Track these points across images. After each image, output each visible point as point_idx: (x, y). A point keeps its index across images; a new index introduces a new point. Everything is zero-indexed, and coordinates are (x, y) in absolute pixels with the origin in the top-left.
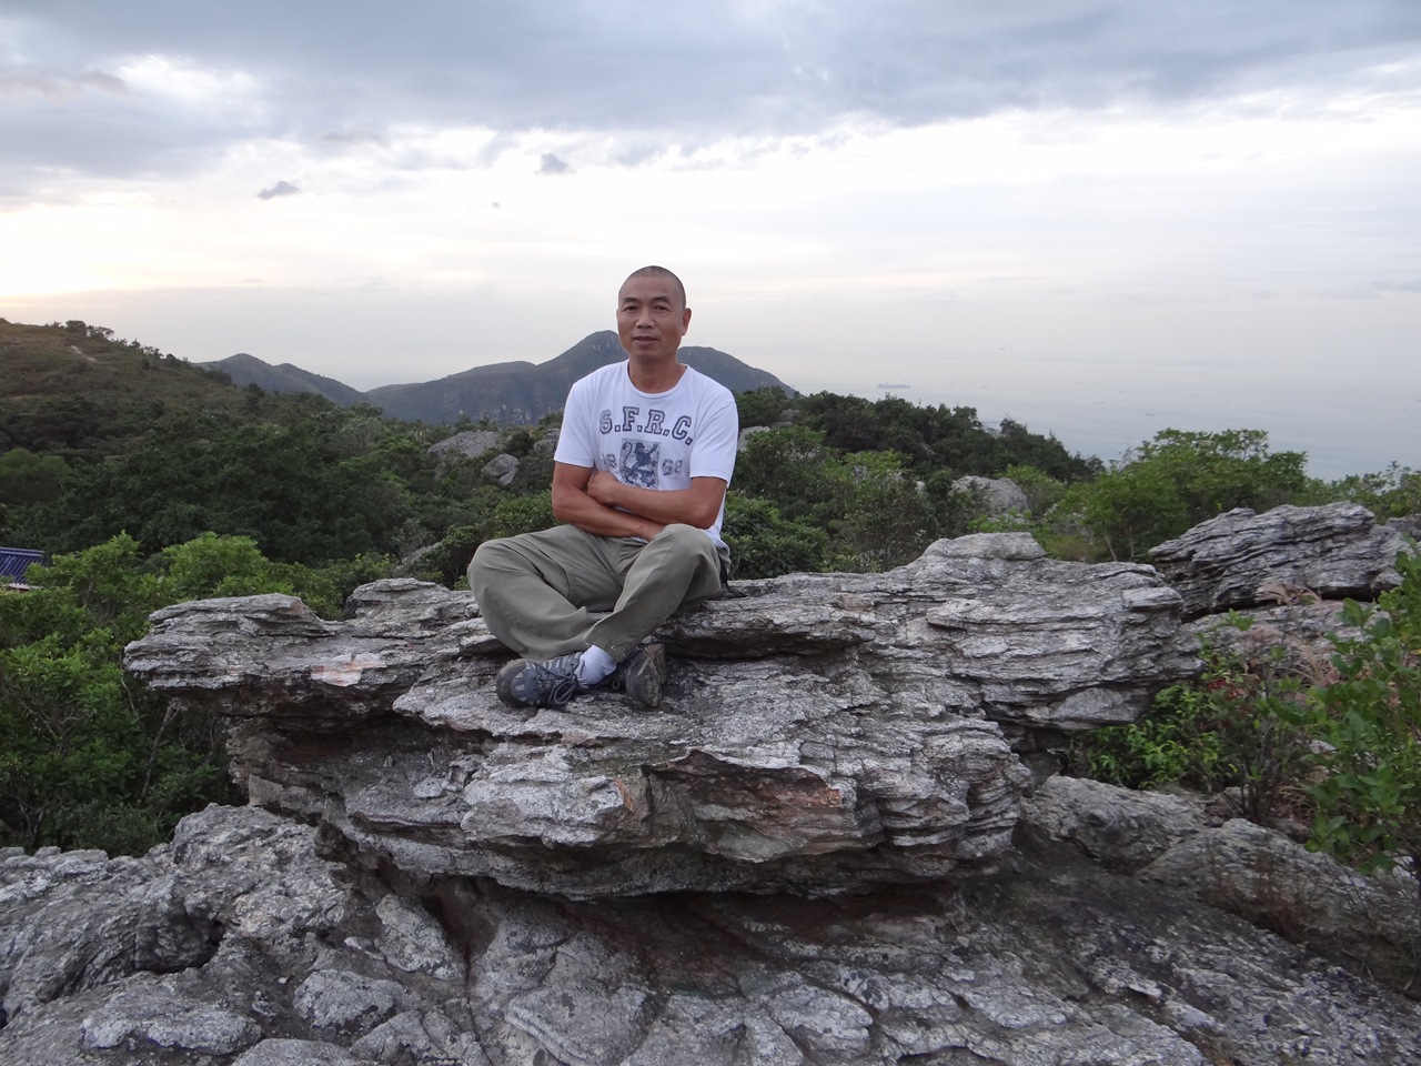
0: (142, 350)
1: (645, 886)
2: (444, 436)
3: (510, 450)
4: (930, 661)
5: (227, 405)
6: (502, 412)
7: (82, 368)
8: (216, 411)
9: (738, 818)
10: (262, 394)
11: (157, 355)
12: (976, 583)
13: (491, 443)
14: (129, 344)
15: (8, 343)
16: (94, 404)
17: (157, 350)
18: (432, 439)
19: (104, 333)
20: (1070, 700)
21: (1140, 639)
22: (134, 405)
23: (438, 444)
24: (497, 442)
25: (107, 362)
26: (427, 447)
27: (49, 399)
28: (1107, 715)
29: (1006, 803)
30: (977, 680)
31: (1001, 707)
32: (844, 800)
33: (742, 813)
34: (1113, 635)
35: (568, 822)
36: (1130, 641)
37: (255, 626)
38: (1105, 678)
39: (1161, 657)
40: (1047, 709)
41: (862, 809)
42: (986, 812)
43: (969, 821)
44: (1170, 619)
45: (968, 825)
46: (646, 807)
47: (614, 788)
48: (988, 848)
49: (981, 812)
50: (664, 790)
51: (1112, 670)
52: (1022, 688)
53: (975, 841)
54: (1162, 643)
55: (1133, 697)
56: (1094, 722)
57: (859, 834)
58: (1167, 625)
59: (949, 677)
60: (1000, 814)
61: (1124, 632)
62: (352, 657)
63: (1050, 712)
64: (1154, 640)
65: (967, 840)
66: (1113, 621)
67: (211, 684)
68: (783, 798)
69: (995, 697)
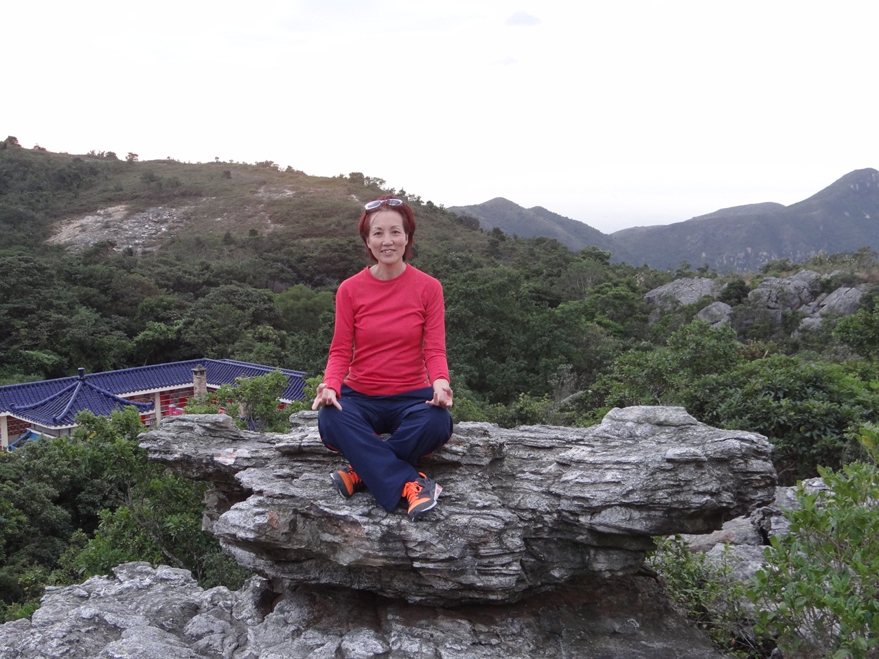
0: (407, 198)
1: (318, 579)
2: (662, 283)
3: (725, 298)
4: (538, 482)
5: (471, 249)
6: (747, 256)
8: (460, 254)
9: (336, 541)
10: (503, 239)
11: (418, 202)
12: (623, 439)
13: (706, 291)
14: (397, 192)
15: (304, 193)
17: (419, 197)
18: (650, 284)
19: (378, 183)
20: (603, 513)
21: (663, 479)
23: (655, 290)
24: (713, 290)
26: (645, 292)
27: (329, 241)
28: (624, 525)
29: (506, 559)
30: (558, 496)
31: (565, 513)
32: (367, 534)
33: (337, 539)
34: (642, 475)
35: (244, 528)
36: (654, 480)
37: (203, 430)
38: (623, 501)
39: (678, 493)
40: (589, 517)
41: (388, 542)
42: (490, 562)
43: (478, 565)
44: (695, 469)
45: (480, 568)
46: (288, 528)
47: (267, 515)
48: (492, 583)
49: (486, 561)
50: (304, 522)
51: (631, 496)
52: (576, 502)
53: (483, 578)
54: (682, 484)
55: (649, 516)
56: (618, 528)
57: (381, 554)
58: (691, 472)
59: (543, 492)
60: (503, 565)
61: (652, 474)
62: (234, 451)
63: (591, 519)
64: (676, 481)
65: (478, 577)
66: (647, 466)
67: (170, 458)
68: (347, 531)
69: (562, 507)
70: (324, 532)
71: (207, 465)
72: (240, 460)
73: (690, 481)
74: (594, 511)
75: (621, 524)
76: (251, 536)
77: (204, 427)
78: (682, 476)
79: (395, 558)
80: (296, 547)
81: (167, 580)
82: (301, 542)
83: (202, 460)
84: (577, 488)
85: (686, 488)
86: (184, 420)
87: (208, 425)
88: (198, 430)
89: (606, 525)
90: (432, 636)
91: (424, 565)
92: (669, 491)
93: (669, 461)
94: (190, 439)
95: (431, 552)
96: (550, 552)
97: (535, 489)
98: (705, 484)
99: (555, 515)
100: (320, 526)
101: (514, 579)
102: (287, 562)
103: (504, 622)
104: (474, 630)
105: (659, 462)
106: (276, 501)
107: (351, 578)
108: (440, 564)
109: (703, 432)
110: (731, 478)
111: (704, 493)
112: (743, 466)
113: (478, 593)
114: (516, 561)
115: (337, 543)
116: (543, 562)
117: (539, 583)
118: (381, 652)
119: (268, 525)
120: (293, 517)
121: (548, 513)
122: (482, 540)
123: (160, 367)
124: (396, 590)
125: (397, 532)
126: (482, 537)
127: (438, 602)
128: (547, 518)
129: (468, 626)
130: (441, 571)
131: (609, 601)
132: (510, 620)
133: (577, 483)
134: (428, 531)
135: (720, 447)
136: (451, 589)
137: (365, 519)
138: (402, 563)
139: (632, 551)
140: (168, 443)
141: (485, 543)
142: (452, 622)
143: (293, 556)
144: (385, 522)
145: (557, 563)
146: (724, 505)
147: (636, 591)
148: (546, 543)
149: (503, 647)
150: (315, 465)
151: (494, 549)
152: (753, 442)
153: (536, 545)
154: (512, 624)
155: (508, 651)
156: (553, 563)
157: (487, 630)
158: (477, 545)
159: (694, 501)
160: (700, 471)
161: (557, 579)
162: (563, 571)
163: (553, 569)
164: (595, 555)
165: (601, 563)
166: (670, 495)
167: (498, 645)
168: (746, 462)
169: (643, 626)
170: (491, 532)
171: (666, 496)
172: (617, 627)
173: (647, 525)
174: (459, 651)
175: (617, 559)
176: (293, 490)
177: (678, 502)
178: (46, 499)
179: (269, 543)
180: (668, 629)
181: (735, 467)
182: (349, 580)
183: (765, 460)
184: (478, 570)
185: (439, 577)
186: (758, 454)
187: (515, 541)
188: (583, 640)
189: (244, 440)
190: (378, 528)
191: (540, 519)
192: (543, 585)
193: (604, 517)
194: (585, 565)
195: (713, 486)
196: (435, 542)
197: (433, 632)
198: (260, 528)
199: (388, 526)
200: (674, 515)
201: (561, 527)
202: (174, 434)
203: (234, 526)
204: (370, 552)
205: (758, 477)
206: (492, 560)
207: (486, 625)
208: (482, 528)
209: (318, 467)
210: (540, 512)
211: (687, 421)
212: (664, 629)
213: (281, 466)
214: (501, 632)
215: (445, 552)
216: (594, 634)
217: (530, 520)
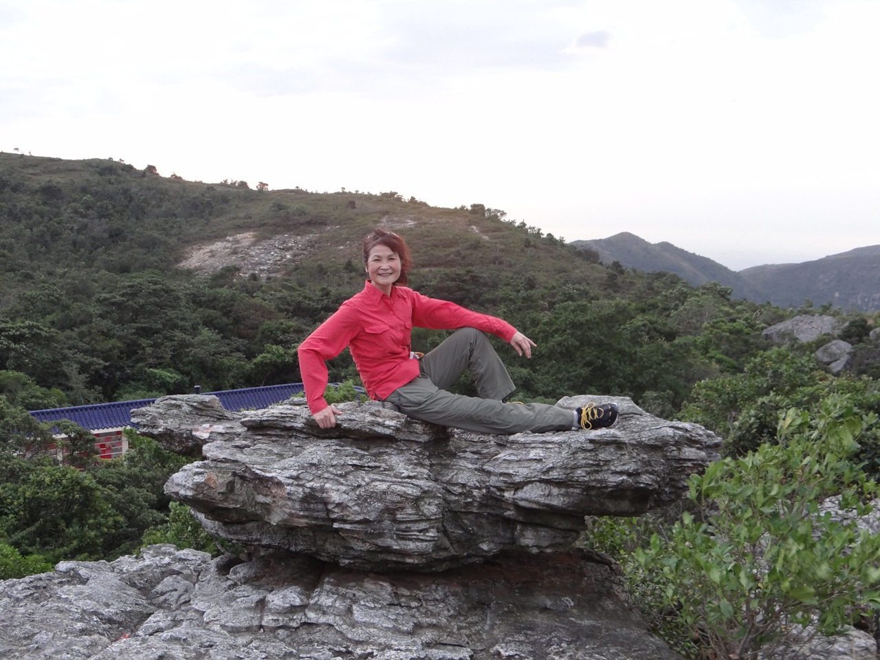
0: (527, 230)
1: (260, 540)
4: (473, 461)
5: (589, 282)
7: (476, 245)
8: (577, 286)
9: (267, 502)
10: (622, 272)
11: (539, 234)
13: (827, 329)
14: (517, 224)
15: (425, 223)
16: (481, 278)
17: (539, 230)
18: (769, 320)
19: (499, 214)
20: (525, 488)
21: (584, 459)
22: (512, 278)
23: (773, 327)
24: (834, 328)
25: (496, 241)
26: (763, 329)
27: (448, 271)
28: (542, 500)
29: (423, 526)
30: (489, 473)
31: (492, 489)
32: (288, 494)
33: (268, 500)
34: (564, 454)
35: (184, 486)
36: (575, 459)
37: (190, 409)
38: (543, 477)
39: (597, 472)
40: (513, 492)
41: (309, 503)
42: (407, 527)
43: (397, 530)
44: (615, 450)
45: (398, 533)
46: (225, 488)
47: (206, 475)
48: (409, 547)
49: (403, 526)
50: (242, 485)
51: (550, 473)
52: (502, 478)
53: (401, 542)
54: (602, 463)
55: (567, 492)
56: (538, 503)
57: (301, 513)
58: (611, 453)
59: (476, 469)
60: (420, 531)
61: (574, 453)
62: (211, 426)
63: (514, 494)
64: (595, 461)
65: (396, 541)
66: (569, 446)
67: (155, 432)
68: (273, 491)
69: (491, 483)
70: (258, 494)
71: (187, 438)
72: (214, 435)
73: (609, 461)
74: (518, 487)
75: (540, 499)
76: (190, 493)
77: (192, 406)
78: (602, 456)
79: (316, 519)
80: (232, 506)
81: (185, 560)
82: (236, 502)
83: (182, 434)
84: (505, 465)
85: (606, 468)
86: (175, 399)
87: (195, 404)
88: (186, 408)
89: (526, 500)
90: (354, 595)
91: (342, 526)
92: (588, 469)
93: (591, 441)
94: (176, 416)
95: (348, 513)
96: (480, 526)
97: (470, 466)
98: (624, 465)
99: (484, 491)
100: (255, 488)
101: (430, 545)
102: (232, 523)
103: (428, 588)
104: (396, 593)
105: (581, 443)
106: (220, 465)
107: (288, 540)
108: (356, 526)
109: (646, 422)
110: (663, 464)
111: (621, 473)
112: (675, 453)
113: (396, 557)
114: (433, 528)
115: (268, 504)
116: (473, 534)
117: (465, 554)
118: (297, 604)
119: (205, 483)
120: (231, 479)
121: (477, 488)
122: (399, 505)
123: (274, 388)
124: (329, 553)
125: (319, 495)
126: (398, 502)
127: (367, 566)
128: (476, 493)
129: (389, 589)
130: (358, 532)
131: (552, 581)
132: (434, 587)
133: (504, 460)
134: (348, 494)
135: (655, 434)
136: (368, 551)
137: (290, 481)
138: (322, 523)
139: (561, 529)
140: (154, 418)
141: (402, 508)
142: (375, 584)
143: (235, 516)
144: (308, 485)
145: (488, 537)
146: (642, 485)
147: (582, 575)
148: (476, 518)
149: (421, 610)
150: (274, 439)
151: (410, 515)
152: (687, 430)
153: (467, 519)
154: (436, 590)
155: (426, 613)
156: (483, 537)
157: (409, 594)
158: (394, 510)
159: (610, 480)
160: (619, 452)
161: (485, 551)
162: (492, 546)
163: (483, 542)
164: (522, 531)
165: (529, 539)
166: (588, 473)
167: (417, 608)
168: (679, 449)
169: (578, 605)
170: (407, 499)
171: (584, 474)
172: (549, 603)
173: (564, 501)
174: (371, 608)
175: (545, 536)
176: (239, 456)
177: (595, 480)
178: (143, 503)
179: (207, 501)
180: (603, 610)
181: (669, 454)
182: (286, 542)
183: (698, 448)
184: (397, 534)
185: (356, 538)
186: (691, 442)
187: (431, 509)
188: (510, 612)
189: (228, 419)
190: (301, 489)
191: (469, 494)
192: (469, 556)
193: (525, 492)
194: (513, 540)
195: (631, 467)
196: (350, 504)
197: (356, 592)
198: (198, 486)
199: (312, 488)
200: (593, 493)
201: (490, 502)
202: (161, 411)
203: (178, 485)
204: (293, 511)
205: (689, 464)
206: (409, 525)
207: (409, 589)
208: (398, 495)
209: (276, 441)
210: (469, 486)
211: (631, 411)
212: (600, 610)
213: (245, 438)
214: (423, 596)
215: (359, 514)
216: (523, 608)
217: (460, 494)
